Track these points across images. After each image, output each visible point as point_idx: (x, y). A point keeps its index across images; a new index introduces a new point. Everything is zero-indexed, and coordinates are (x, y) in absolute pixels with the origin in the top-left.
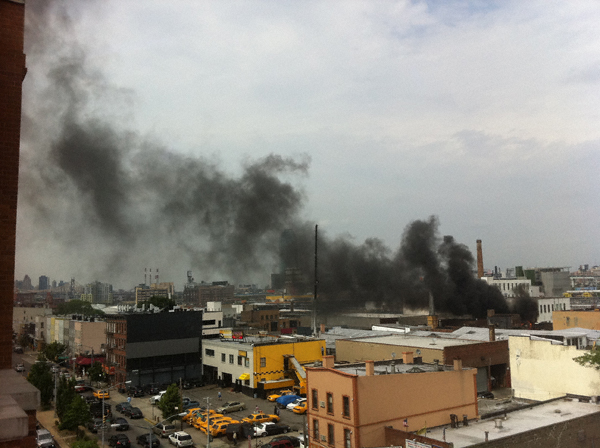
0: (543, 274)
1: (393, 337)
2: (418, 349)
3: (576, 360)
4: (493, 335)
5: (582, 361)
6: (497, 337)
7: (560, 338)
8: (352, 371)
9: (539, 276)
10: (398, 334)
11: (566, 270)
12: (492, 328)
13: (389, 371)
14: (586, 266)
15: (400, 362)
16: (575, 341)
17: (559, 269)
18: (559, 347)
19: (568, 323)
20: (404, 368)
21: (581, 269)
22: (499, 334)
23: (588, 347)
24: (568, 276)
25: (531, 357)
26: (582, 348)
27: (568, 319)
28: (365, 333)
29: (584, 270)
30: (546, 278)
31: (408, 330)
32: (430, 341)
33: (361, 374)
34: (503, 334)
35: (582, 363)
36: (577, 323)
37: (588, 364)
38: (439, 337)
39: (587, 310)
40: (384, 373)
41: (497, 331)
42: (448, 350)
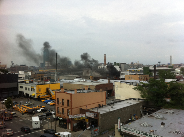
0: (121, 64)
1: (80, 82)
2: (89, 86)
3: (133, 88)
4: (109, 81)
5: (135, 89)
6: (110, 82)
7: (129, 82)
8: (70, 92)
9: (120, 65)
10: (82, 81)
11: (128, 64)
12: (109, 79)
13: (81, 92)
14: (133, 63)
15: (84, 89)
16: (132, 83)
17: (126, 63)
18: (128, 85)
19: (129, 78)
20: (85, 91)
21: (131, 63)
22: (111, 81)
23: (136, 85)
24: (128, 65)
25: (120, 88)
26: (134, 85)
28: (72, 81)
29: (132, 64)
30: (122, 65)
31: (84, 80)
32: (92, 83)
33: (73, 93)
34: (112, 81)
35: (135, 90)
36: (131, 78)
37: (136, 90)
38: (94, 82)
39: (135, 75)
41: (110, 80)
42: (97, 86)
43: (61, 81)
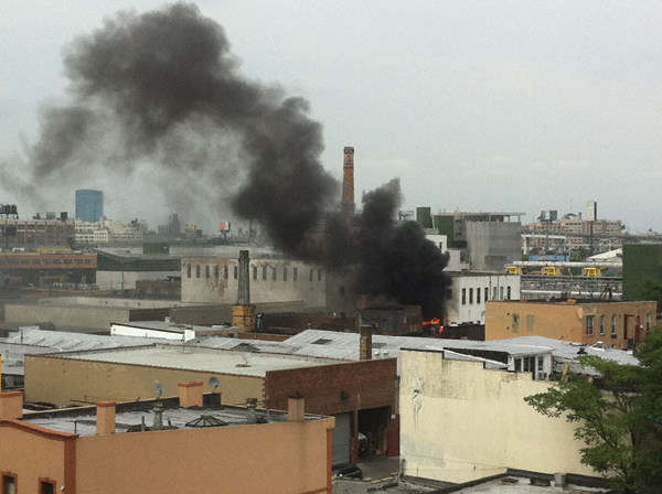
0: (469, 225)
1: (158, 350)
2: (214, 377)
3: (530, 400)
4: (367, 347)
5: (541, 402)
6: (375, 351)
7: (502, 357)
8: (63, 426)
9: (463, 228)
10: (167, 345)
11: (514, 219)
12: (367, 333)
13: (149, 423)
14: (554, 214)
15: (173, 404)
16: (529, 363)
17: (501, 218)
18: (499, 375)
19: (516, 325)
20: (180, 418)
21: (542, 218)
22: (379, 346)
23: (555, 376)
24: (518, 230)
25: (442, 394)
26: (542, 377)
27: (516, 318)
28: (93, 341)
29: (548, 221)
30: (473, 232)
31: (190, 335)
32: (239, 358)
33: (85, 430)
34: (388, 345)
35: (542, 408)
36: (532, 327)
37: (553, 410)
38: (255, 351)
39: (554, 300)
40: (137, 429)
41: (376, 338)
42: (274, 378)
43: (14, 338)
